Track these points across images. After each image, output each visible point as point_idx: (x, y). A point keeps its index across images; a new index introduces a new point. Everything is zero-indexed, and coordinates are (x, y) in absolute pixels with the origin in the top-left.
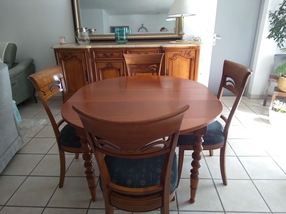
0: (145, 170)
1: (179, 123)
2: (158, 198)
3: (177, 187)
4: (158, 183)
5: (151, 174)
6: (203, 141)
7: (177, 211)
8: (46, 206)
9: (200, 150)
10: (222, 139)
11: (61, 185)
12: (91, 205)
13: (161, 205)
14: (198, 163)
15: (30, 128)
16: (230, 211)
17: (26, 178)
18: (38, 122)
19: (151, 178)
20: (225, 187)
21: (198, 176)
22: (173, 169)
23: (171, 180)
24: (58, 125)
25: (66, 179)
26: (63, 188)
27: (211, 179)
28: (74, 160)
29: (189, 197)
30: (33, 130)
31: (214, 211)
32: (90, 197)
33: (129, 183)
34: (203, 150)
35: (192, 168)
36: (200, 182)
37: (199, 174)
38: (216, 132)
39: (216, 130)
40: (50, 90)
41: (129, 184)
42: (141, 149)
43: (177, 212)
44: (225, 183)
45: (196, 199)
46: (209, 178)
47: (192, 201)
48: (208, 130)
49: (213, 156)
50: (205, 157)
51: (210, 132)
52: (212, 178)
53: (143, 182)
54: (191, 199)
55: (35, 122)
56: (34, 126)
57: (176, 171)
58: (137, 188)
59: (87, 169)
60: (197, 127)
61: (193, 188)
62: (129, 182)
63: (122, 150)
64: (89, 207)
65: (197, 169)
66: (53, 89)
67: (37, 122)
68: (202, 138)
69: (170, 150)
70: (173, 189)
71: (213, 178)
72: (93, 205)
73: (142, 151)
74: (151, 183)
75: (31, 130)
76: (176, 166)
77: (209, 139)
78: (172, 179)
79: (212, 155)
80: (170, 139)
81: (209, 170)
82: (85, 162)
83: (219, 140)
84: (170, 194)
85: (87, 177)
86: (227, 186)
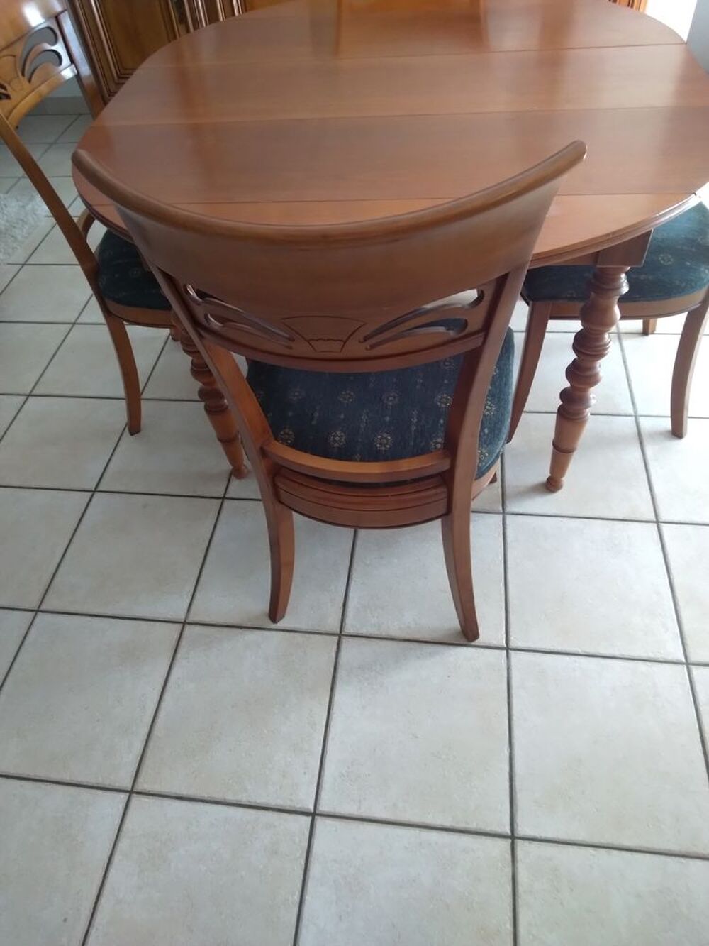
0: (395, 397)
1: (530, 225)
2: (434, 491)
3: (509, 439)
4: (437, 443)
5: (415, 413)
6: (625, 289)
7: (498, 513)
8: (96, 488)
9: (607, 323)
10: (703, 275)
11: (134, 426)
12: (231, 488)
13: (443, 510)
14: (592, 368)
15: (6, 230)
16: (676, 520)
17: (24, 403)
18: (30, 206)
19: (413, 428)
20: (677, 444)
21: (583, 413)
22: (497, 393)
23: (484, 434)
24: (80, 227)
25: (145, 407)
26: (141, 433)
27: (630, 416)
28: (167, 345)
29: (544, 474)
30: (19, 238)
31: (621, 518)
32: (227, 466)
33: (335, 441)
34: (623, 318)
35: (566, 384)
36: (592, 426)
37: (588, 407)
38: (685, 248)
39: (686, 238)
40: (23, 75)
41: (336, 445)
42: (366, 339)
43: (501, 516)
44: (677, 431)
45: (566, 480)
46: (622, 413)
47: (552, 485)
48: (654, 239)
49: (653, 333)
50: (622, 336)
51: (661, 248)
52: (635, 412)
53: (384, 440)
54: (549, 480)
55: (21, 204)
56: (20, 222)
57: (506, 401)
58: (362, 460)
59: (204, 384)
60: (608, 235)
61: (562, 450)
62: (338, 438)
63: (293, 340)
64: (225, 493)
65: (585, 390)
66: (32, 68)
67: (27, 204)
68: (623, 276)
69: (482, 339)
70: (486, 464)
71: (639, 412)
72: (237, 488)
73: (372, 347)
74: (412, 443)
75: (13, 236)
76: (507, 384)
77: (651, 277)
78: (486, 431)
79: (650, 331)
80: (487, 298)
81: (630, 385)
82: (192, 363)
83: (692, 280)
84: (476, 479)
85: (209, 410)
86: (683, 440)
